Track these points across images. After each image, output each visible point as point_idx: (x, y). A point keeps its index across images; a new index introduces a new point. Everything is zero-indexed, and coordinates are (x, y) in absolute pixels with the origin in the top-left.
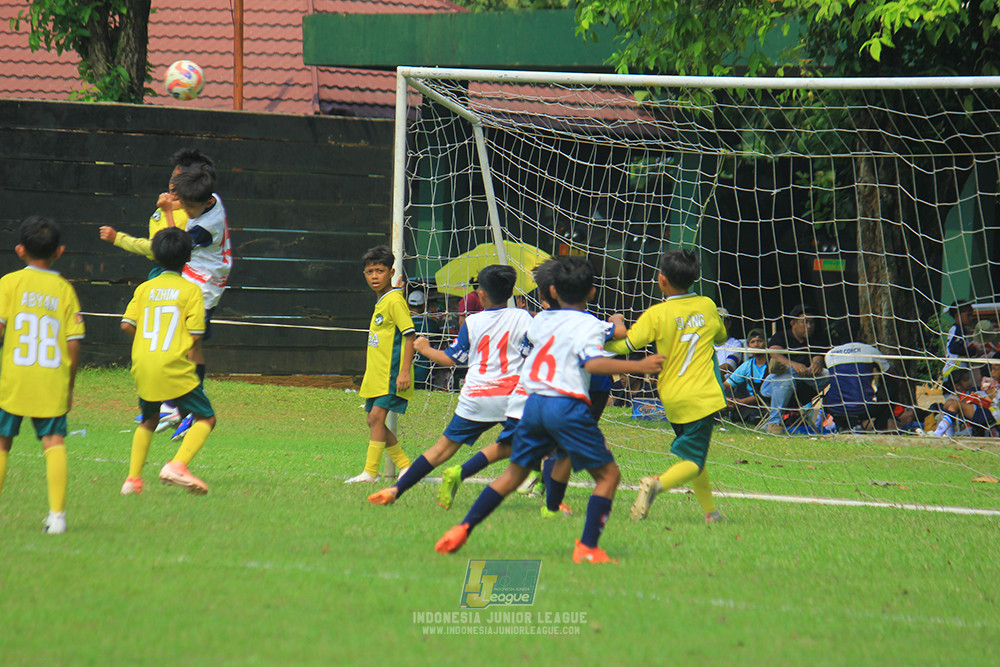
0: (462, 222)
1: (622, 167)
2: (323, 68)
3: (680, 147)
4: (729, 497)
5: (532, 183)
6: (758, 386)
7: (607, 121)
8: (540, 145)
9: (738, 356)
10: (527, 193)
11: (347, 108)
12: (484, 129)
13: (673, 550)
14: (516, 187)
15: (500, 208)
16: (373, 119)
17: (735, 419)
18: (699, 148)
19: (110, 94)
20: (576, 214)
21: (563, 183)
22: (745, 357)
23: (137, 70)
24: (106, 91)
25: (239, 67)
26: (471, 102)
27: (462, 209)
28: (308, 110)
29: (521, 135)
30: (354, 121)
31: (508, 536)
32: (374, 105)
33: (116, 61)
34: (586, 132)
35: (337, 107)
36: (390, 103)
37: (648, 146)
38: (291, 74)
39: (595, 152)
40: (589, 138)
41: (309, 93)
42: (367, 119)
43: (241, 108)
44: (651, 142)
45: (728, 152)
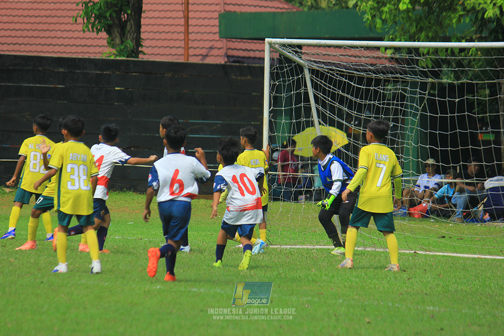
0: (298, 116)
1: (379, 88)
2: (229, 39)
3: (409, 78)
4: (436, 255)
5: (333, 96)
6: (450, 198)
7: (372, 65)
8: (337, 77)
9: (440, 183)
10: (331, 102)
11: (241, 60)
12: (309, 69)
13: (407, 282)
14: (325, 99)
15: (318, 110)
16: (254, 65)
17: (438, 216)
18: (418, 78)
19: (123, 54)
20: (355, 112)
21: (349, 96)
22: (444, 184)
23: (136, 42)
24: (120, 53)
25: (187, 40)
26: (303, 57)
27: (298, 110)
28: (222, 61)
29: (328, 73)
30: (244, 66)
31: (323, 275)
32: (255, 58)
33: (125, 37)
34: (361, 71)
35: (236, 59)
36: (262, 56)
37: (392, 78)
38: (213, 43)
39: (365, 81)
40: (362, 74)
41: (222, 52)
42: (251, 65)
43: (188, 60)
44: (394, 76)
45: (433, 81)
